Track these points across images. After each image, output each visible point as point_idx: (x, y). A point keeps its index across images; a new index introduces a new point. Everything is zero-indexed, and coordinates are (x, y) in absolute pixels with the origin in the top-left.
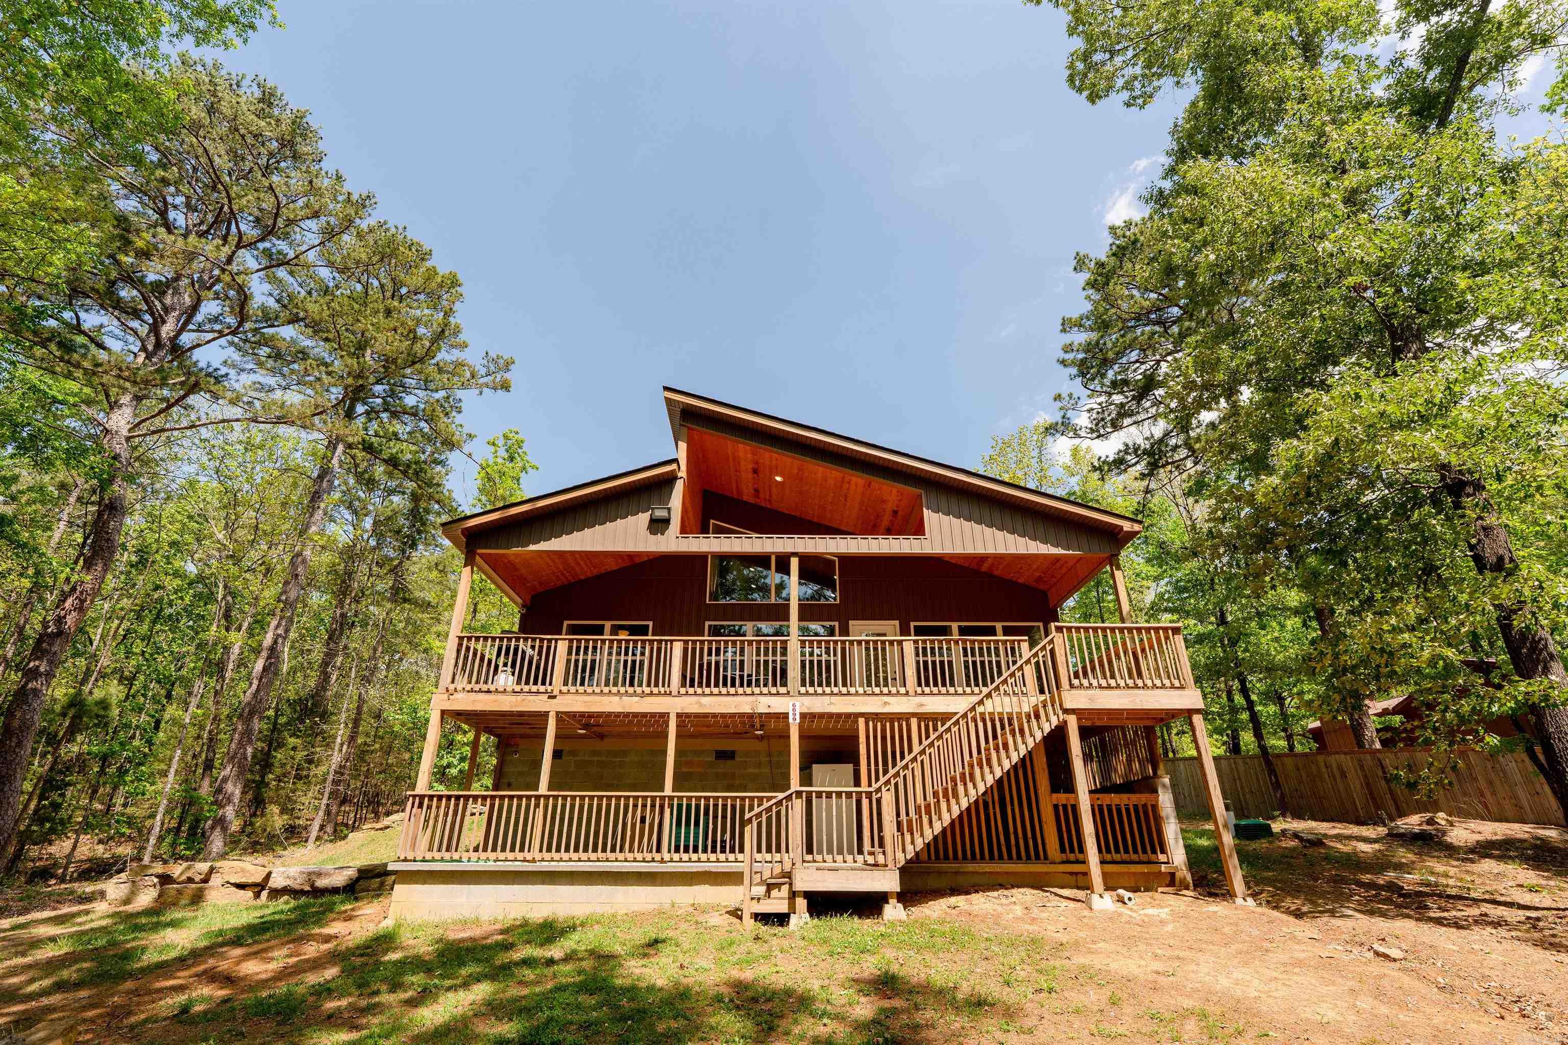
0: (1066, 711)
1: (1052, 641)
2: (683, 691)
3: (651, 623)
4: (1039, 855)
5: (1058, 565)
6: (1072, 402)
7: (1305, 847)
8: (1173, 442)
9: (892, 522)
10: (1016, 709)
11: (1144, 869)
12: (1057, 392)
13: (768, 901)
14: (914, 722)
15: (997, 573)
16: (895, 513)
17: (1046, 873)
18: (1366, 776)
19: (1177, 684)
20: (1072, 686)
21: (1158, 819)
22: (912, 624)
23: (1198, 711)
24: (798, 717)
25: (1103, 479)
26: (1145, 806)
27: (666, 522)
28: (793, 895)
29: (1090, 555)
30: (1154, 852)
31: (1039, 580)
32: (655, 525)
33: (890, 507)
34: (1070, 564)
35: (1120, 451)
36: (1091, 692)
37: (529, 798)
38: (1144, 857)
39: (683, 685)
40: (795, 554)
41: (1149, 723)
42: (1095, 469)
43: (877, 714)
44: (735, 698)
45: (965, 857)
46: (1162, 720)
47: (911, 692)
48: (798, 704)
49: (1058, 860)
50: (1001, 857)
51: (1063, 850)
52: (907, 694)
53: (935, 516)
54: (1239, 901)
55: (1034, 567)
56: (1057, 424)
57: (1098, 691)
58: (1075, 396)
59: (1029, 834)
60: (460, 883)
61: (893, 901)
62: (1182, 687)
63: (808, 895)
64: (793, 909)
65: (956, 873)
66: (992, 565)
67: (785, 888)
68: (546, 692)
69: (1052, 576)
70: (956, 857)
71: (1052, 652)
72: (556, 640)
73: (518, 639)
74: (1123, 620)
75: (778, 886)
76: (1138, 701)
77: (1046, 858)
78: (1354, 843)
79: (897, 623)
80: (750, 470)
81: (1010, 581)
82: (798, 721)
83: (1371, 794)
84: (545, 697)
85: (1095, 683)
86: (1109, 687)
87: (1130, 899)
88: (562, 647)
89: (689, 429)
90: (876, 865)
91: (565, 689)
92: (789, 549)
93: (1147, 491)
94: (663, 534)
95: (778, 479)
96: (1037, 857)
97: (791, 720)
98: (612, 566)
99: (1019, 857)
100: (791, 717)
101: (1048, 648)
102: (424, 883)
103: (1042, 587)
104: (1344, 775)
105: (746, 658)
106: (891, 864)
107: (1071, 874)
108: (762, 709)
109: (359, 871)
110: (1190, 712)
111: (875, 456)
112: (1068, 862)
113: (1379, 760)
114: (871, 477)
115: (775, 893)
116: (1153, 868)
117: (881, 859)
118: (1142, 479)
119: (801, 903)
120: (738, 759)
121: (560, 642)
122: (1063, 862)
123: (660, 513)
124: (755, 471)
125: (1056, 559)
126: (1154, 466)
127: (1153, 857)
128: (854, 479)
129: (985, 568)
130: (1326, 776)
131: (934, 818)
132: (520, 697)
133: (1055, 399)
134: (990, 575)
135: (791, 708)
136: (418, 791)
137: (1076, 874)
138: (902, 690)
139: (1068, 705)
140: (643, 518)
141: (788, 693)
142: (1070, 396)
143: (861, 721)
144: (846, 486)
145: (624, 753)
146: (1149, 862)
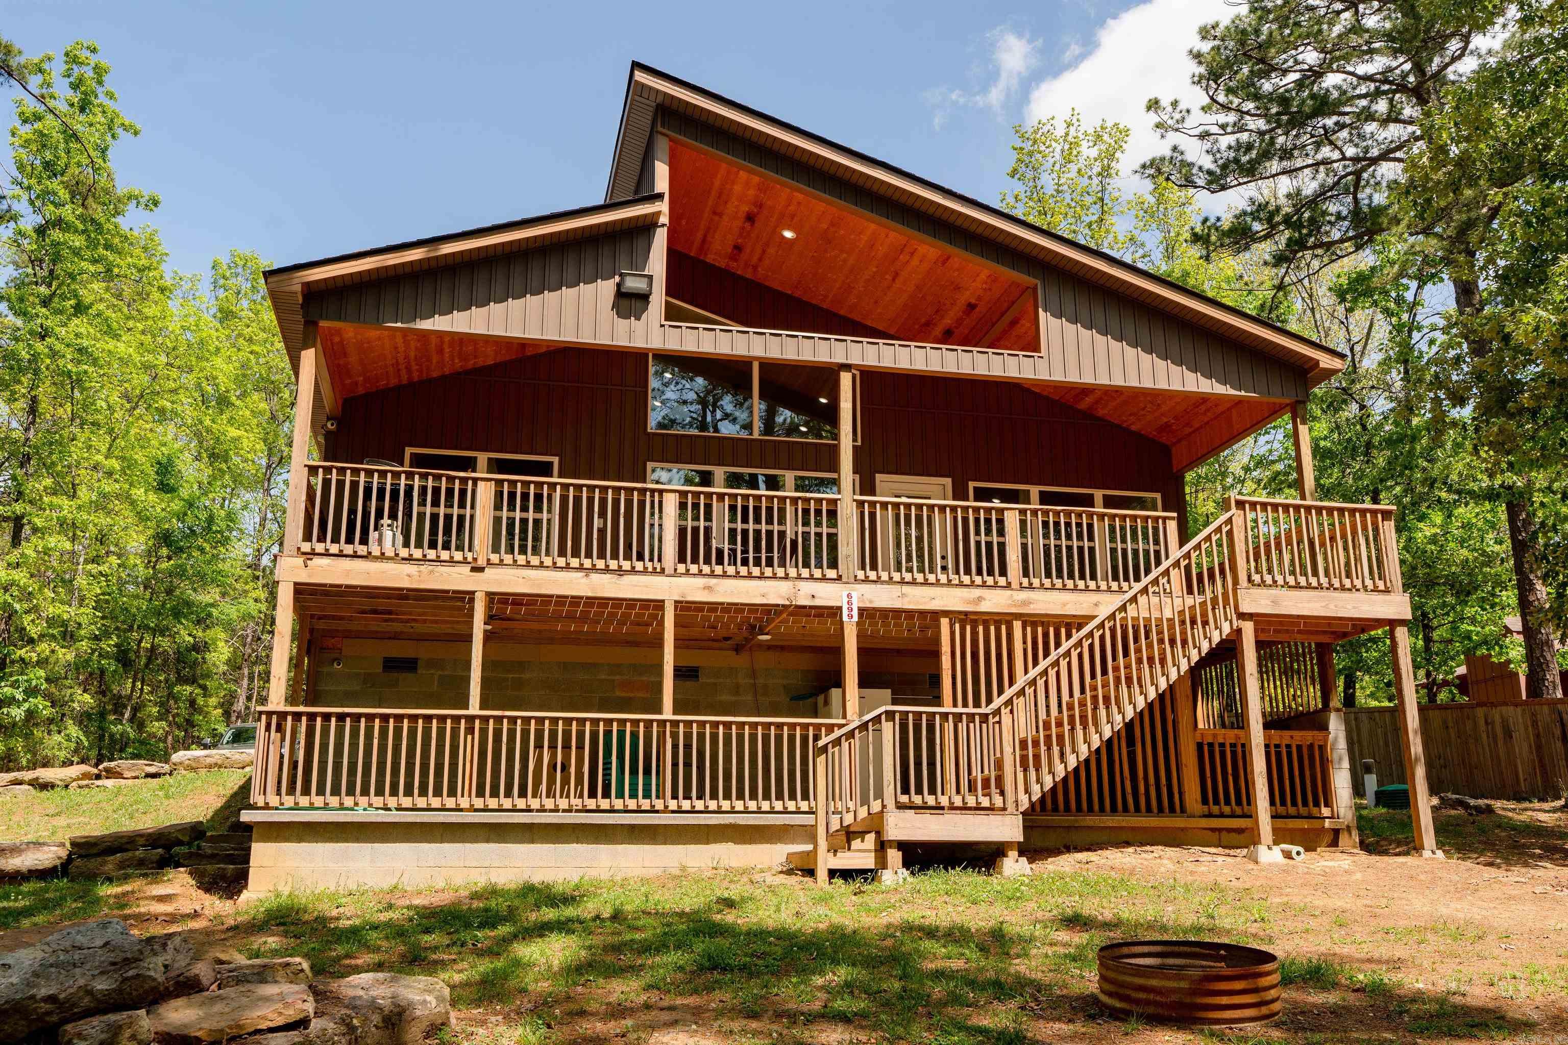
0: (1242, 616)
1: (1229, 521)
2: (681, 568)
3: (556, 460)
4: (1175, 807)
5: (1203, 408)
6: (1177, 116)
7: (1471, 815)
8: (1333, 208)
9: (959, 322)
10: (1156, 614)
11: (1305, 824)
12: (1152, 97)
13: (848, 854)
14: (1017, 625)
15: (1101, 412)
16: (971, 307)
17: (1182, 829)
18: (1538, 736)
19: (1381, 587)
20: (1250, 580)
21: (1325, 763)
22: (972, 485)
23: (1403, 622)
24: (855, 613)
25: (1207, 258)
26: (1311, 746)
27: (643, 298)
28: (882, 846)
29: (1266, 399)
30: (1317, 804)
31: (1165, 428)
32: (625, 302)
33: (966, 297)
34: (1221, 409)
35: (1244, 213)
36: (1273, 592)
37: (456, 719)
38: (1303, 811)
39: (682, 559)
40: (847, 367)
41: (1325, 639)
42: (1196, 238)
43: (966, 614)
44: (761, 583)
45: (1079, 809)
46: (1345, 635)
47: (1015, 585)
48: (854, 594)
49: (1197, 813)
50: (1126, 809)
51: (1205, 801)
52: (1008, 586)
53: (1054, 323)
54: (1427, 854)
55: (1164, 408)
56: (1163, 159)
57: (1284, 592)
58: (1182, 106)
59: (1163, 780)
60: (357, 840)
61: (1013, 854)
62: (1387, 591)
63: (902, 846)
64: (882, 863)
65: (1069, 828)
66: (1097, 401)
67: (871, 838)
68: (465, 561)
69: (1188, 424)
70: (1067, 809)
71: (1230, 533)
72: (475, 480)
73: (410, 475)
74: (1303, 497)
75: (862, 834)
76: (1332, 606)
77: (1183, 810)
78: (1530, 813)
79: (948, 481)
80: (742, 215)
81: (1118, 426)
82: (856, 618)
83: (1541, 760)
84: (466, 569)
85: (1280, 579)
86: (1298, 586)
87: (1298, 853)
88: (485, 493)
89: (671, 140)
90: (991, 809)
91: (495, 558)
92: (840, 359)
93: (1280, 287)
94: (638, 318)
95: (788, 234)
96: (1172, 810)
97: (845, 618)
98: (489, 358)
99: (1149, 810)
100: (845, 612)
101: (1225, 529)
102: (300, 840)
103: (1164, 439)
104: (1508, 734)
105: (714, 525)
106: (1011, 806)
107: (1213, 830)
108: (803, 601)
109: (73, 844)
110: (1393, 623)
111: (975, 220)
112: (1210, 815)
113: (1560, 714)
114: (950, 249)
115: (856, 844)
116: (1316, 824)
117: (998, 801)
118: (1275, 266)
119: (894, 856)
120: (703, 679)
121: (481, 484)
122: (1205, 816)
123: (634, 284)
124: (750, 218)
125: (1203, 399)
126: (1297, 245)
127: (1315, 811)
128: (923, 249)
129: (1083, 405)
130: (1484, 736)
131: (1068, 749)
132: (425, 568)
133: (1149, 108)
134: (1088, 415)
135: (845, 600)
136: (270, 707)
137: (1220, 830)
138: (1002, 581)
139: (1245, 608)
140: (606, 288)
141: (839, 578)
142: (1175, 104)
143: (944, 622)
144: (903, 258)
145: (521, 666)
146: (1310, 817)
